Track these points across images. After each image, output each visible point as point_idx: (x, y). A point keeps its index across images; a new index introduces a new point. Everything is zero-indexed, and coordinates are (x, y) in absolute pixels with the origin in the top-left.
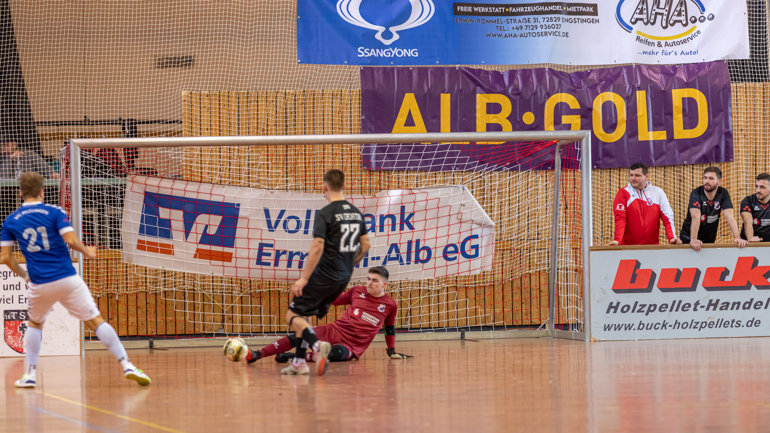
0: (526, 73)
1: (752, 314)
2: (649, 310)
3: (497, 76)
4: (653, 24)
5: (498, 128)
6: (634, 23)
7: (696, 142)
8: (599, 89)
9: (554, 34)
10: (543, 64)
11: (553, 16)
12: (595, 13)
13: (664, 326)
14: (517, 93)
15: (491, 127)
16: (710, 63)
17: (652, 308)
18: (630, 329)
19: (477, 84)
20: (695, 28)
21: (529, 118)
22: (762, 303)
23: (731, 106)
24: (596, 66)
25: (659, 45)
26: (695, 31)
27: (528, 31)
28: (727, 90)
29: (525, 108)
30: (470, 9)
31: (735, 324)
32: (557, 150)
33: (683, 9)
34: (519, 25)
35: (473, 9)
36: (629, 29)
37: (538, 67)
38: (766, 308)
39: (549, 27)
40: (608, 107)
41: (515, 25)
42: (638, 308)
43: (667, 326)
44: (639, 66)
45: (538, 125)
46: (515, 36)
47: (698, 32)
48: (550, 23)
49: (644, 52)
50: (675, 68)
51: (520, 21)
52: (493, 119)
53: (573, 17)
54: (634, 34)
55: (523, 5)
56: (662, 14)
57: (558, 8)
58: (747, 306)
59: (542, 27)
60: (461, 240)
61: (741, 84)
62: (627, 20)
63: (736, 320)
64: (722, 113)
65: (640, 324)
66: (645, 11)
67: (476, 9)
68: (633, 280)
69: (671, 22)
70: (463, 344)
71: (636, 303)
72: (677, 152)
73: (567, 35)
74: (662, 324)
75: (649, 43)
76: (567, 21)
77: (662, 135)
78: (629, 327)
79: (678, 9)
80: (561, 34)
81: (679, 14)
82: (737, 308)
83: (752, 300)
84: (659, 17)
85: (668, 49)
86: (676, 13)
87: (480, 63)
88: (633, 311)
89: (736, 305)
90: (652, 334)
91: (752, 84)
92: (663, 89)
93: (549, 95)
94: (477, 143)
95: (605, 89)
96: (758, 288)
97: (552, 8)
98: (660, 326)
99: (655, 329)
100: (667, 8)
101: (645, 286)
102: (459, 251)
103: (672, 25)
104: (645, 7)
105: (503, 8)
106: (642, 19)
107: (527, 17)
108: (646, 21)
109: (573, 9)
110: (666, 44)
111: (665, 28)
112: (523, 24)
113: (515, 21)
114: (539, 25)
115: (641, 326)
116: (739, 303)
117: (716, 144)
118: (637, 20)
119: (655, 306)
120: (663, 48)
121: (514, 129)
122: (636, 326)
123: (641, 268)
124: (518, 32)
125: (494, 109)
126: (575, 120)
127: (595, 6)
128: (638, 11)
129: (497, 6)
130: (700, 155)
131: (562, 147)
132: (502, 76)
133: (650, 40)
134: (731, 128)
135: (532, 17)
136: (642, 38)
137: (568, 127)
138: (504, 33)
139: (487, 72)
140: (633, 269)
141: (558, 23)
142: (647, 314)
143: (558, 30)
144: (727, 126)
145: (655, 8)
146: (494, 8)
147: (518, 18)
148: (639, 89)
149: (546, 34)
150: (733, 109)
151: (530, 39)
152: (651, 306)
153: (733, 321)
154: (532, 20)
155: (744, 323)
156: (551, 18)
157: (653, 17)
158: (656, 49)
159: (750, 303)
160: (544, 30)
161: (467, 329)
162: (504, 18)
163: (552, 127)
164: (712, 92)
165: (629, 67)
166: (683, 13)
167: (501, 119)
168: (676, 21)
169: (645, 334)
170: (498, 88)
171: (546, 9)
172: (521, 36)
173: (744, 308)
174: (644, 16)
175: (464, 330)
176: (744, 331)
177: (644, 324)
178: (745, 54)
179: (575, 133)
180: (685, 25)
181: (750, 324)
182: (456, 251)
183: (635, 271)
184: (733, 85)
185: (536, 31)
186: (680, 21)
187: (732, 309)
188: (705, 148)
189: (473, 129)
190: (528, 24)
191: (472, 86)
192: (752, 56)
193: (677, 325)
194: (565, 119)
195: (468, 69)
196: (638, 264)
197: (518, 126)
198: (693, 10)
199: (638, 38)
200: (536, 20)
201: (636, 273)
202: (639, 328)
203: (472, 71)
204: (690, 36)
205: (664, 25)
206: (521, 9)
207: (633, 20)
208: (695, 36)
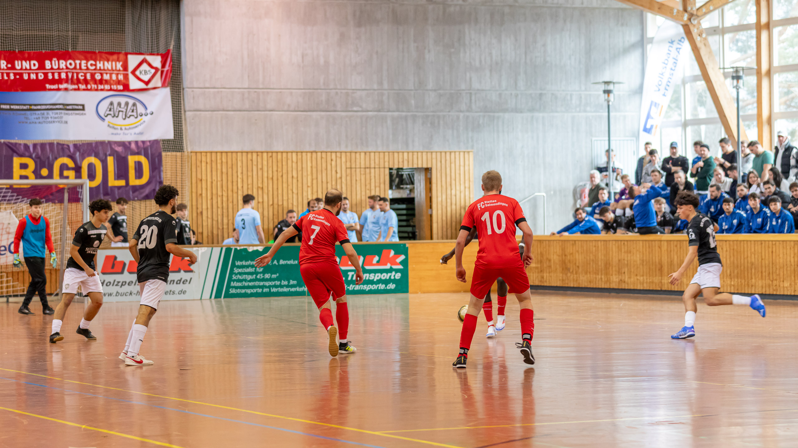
0: (43, 145)
1: (181, 287)
2: (122, 285)
3: (26, 146)
4: (117, 117)
5: (26, 177)
6: (106, 116)
7: (142, 187)
8: (86, 155)
9: (59, 122)
10: (54, 140)
11: (58, 111)
12: (83, 109)
13: (131, 294)
14: (38, 157)
15: (22, 177)
16: (150, 141)
17: (123, 284)
18: (111, 296)
19: (14, 151)
20: (141, 119)
21: (45, 172)
22: (187, 281)
23: (162, 166)
24: (85, 141)
25: (121, 129)
26: (142, 121)
27: (43, 120)
28: (160, 156)
29: (43, 166)
30: (8, 107)
31: (171, 293)
32: (66, 191)
33: (135, 108)
34: (37, 116)
35: (10, 107)
36: (103, 119)
37: (50, 142)
38: (189, 283)
39: (56, 118)
40: (91, 167)
41: (35, 116)
42: (116, 283)
43: (133, 294)
44: (109, 142)
45: (50, 176)
46: (36, 123)
47: (144, 122)
48: (56, 116)
49: (112, 134)
50: (130, 143)
51: (38, 114)
52: (24, 172)
53: (70, 112)
54: (106, 123)
55: (41, 105)
56: (122, 111)
57: (61, 107)
58: (178, 282)
59: (51, 118)
60: (9, 243)
61: (169, 153)
62: (102, 114)
63: (172, 290)
64: (157, 171)
65: (117, 292)
66: (112, 110)
67: (12, 107)
68: (113, 267)
69: (128, 116)
70: (8, 305)
71: (115, 281)
72: (131, 193)
73: (66, 122)
74: (129, 292)
75: (115, 129)
76: (67, 114)
77: (122, 183)
78: (110, 295)
79: (132, 108)
80: (63, 122)
81: (133, 111)
82: (173, 283)
83: (181, 279)
84: (121, 113)
85: (126, 132)
86: (131, 111)
87: (15, 139)
88: (113, 285)
89: (172, 282)
90: (124, 299)
91: (174, 153)
92: (123, 155)
93: (56, 159)
94: (15, 186)
95: (89, 155)
96: (185, 271)
97: (58, 107)
98: (128, 294)
99: (126, 295)
100: (126, 108)
101: (120, 271)
102: (8, 249)
103: (129, 117)
104: (112, 107)
105: (29, 107)
106: (110, 114)
107: (42, 112)
108: (113, 115)
109: (70, 107)
110: (125, 129)
111: (124, 119)
112: (40, 116)
113: (35, 114)
114: (49, 116)
115: (118, 294)
116: (174, 281)
117: (153, 188)
118: (108, 115)
119: (126, 282)
120: (124, 131)
121: (36, 178)
122: (114, 294)
123: (118, 260)
124: (37, 121)
125: (24, 166)
126: (71, 174)
127: (83, 106)
128: (108, 110)
129: (24, 105)
130: (144, 194)
131: (69, 189)
132: (29, 147)
133: (116, 127)
134: (162, 179)
135: (45, 112)
136: (111, 125)
137: (67, 177)
138: (29, 121)
139: (20, 144)
140: (112, 260)
141: (61, 115)
142: (121, 287)
143: (61, 120)
144: (160, 177)
145: (118, 107)
146: (23, 107)
147: (37, 112)
148: (110, 155)
149: (54, 122)
150: (164, 168)
151: (45, 125)
152: (123, 282)
153: (171, 291)
154: (45, 114)
155: (177, 292)
156: (57, 113)
157: (117, 113)
158: (119, 131)
159: (180, 281)
160: (52, 120)
161: (10, 296)
162: (28, 112)
163: (58, 177)
164: (152, 158)
165: (102, 143)
166: (135, 111)
167: (29, 172)
168: (130, 116)
169: (119, 298)
170: (27, 154)
171: (54, 107)
172: (39, 123)
173: (177, 283)
174: (112, 113)
175: (8, 297)
176: (177, 297)
177: (119, 293)
178: (171, 136)
179: (72, 180)
180: (136, 118)
181: (180, 293)
182: (5, 250)
183: (114, 262)
184: (164, 154)
185: (48, 120)
186: (133, 115)
187: (170, 284)
188: (147, 191)
189: (10, 177)
190: (43, 116)
191: (11, 152)
192: (175, 137)
193: (138, 294)
194: (66, 173)
195: (9, 143)
196: (115, 258)
197: (38, 177)
198: (140, 109)
199: (109, 126)
200: (48, 114)
201: (115, 262)
202: (116, 295)
203: (12, 144)
204: (139, 123)
205: (124, 117)
206: (39, 107)
207: (106, 115)
208: (142, 123)
